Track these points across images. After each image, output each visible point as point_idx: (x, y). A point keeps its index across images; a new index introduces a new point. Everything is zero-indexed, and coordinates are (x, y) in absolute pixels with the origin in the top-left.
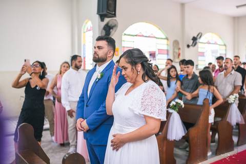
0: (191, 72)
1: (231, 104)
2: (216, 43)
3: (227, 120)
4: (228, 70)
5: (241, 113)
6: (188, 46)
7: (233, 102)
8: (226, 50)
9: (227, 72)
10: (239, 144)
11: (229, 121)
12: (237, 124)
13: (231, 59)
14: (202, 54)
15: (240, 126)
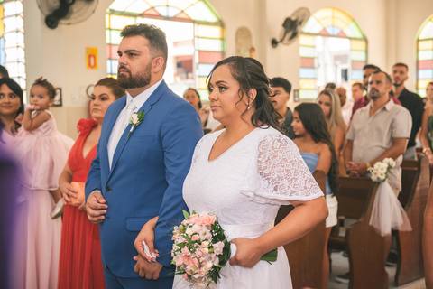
0: (281, 107)
1: (378, 183)
2: (342, 35)
3: (370, 223)
4: (378, 100)
5: (403, 206)
6: (274, 43)
7: (383, 178)
8: (367, 52)
9: (375, 105)
10: (399, 281)
11: (376, 226)
12: (395, 232)
13: (386, 74)
14: (309, 63)
15: (400, 235)
